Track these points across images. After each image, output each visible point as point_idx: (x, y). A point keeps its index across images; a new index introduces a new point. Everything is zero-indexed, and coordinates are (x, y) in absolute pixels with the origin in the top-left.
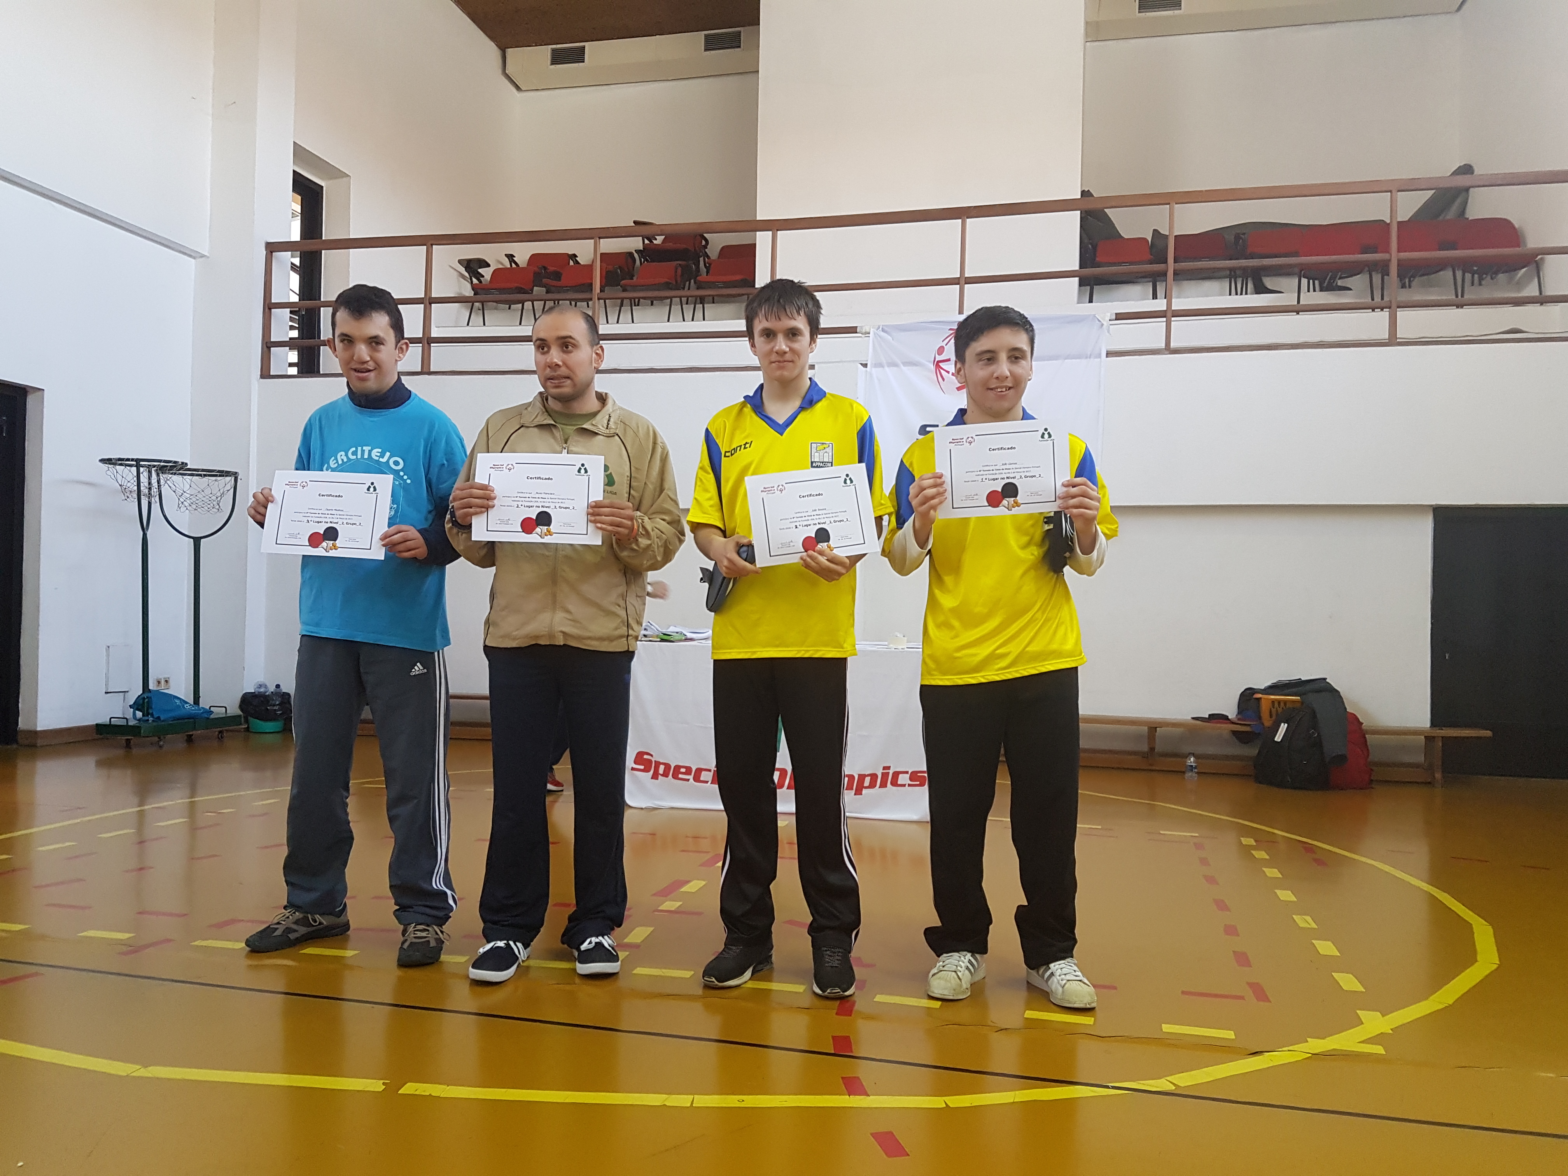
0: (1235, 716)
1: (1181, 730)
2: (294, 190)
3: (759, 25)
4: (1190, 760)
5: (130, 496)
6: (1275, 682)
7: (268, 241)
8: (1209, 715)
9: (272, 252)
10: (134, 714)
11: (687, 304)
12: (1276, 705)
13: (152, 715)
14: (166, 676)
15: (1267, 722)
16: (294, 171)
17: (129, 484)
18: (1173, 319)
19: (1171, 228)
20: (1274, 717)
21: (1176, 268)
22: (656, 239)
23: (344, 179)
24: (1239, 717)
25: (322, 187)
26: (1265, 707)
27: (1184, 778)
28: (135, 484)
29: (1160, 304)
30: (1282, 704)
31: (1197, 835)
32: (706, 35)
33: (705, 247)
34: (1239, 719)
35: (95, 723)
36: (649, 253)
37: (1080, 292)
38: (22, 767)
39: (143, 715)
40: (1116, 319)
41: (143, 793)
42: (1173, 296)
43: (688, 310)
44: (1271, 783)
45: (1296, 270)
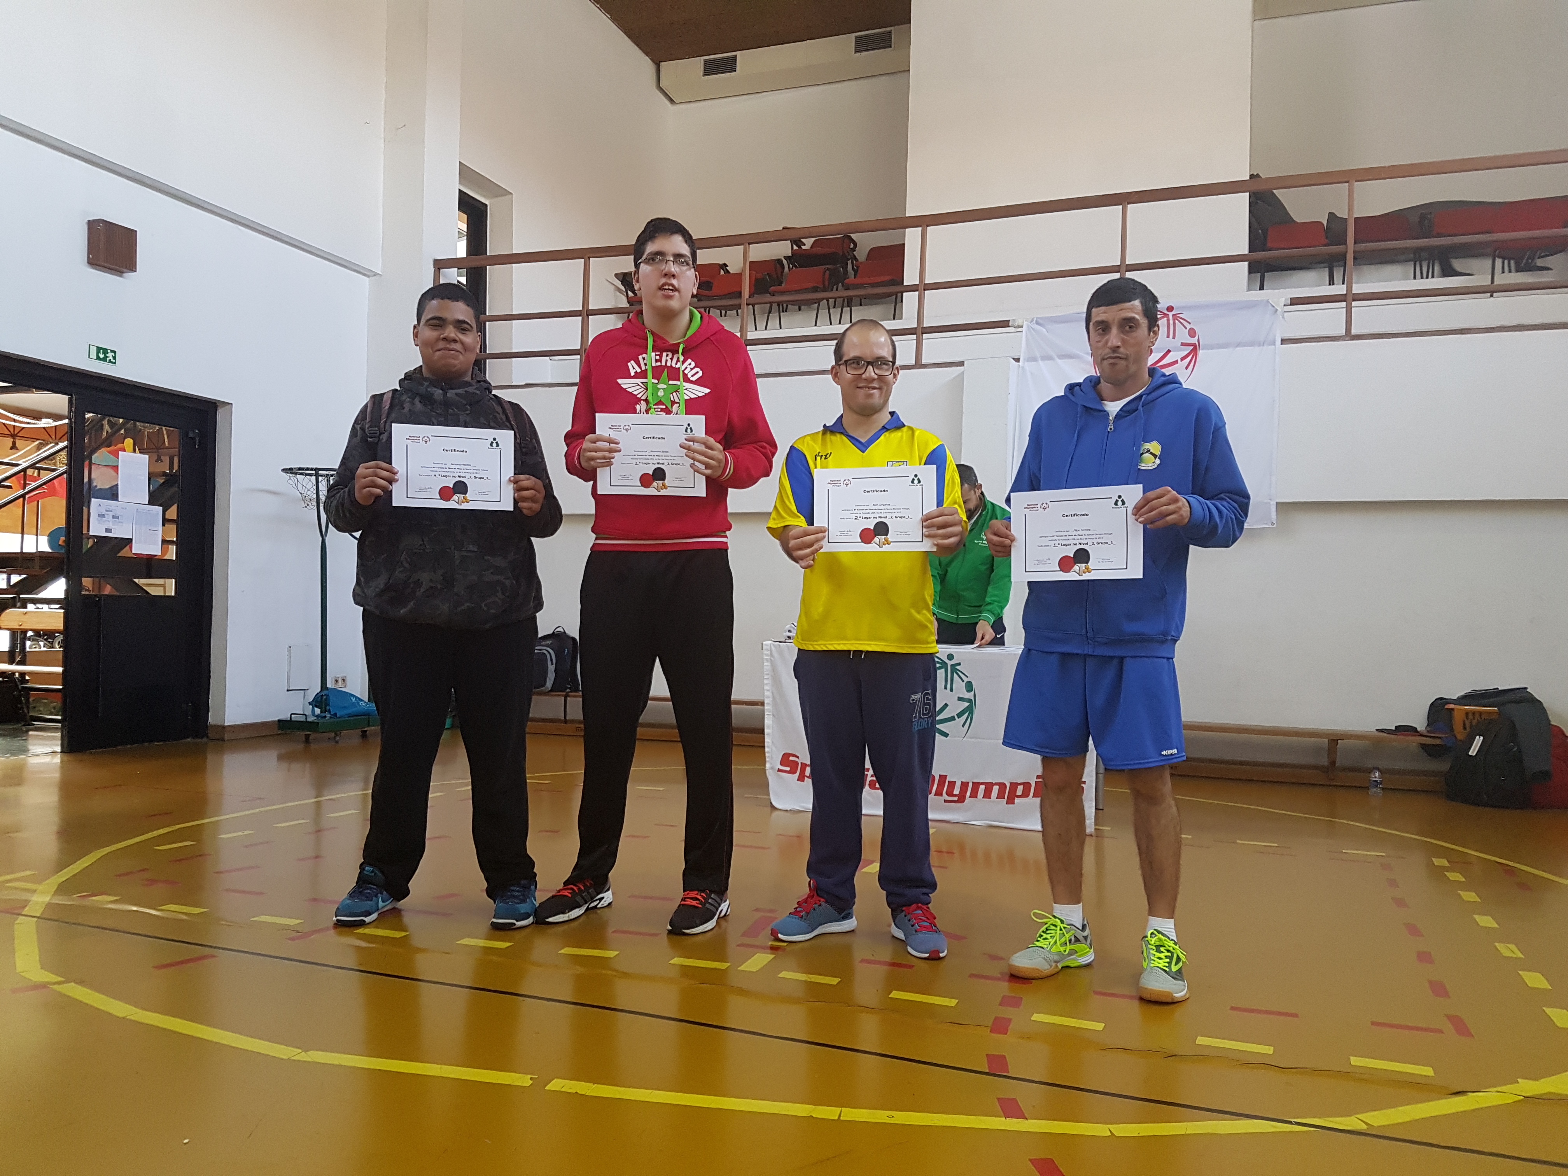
0: (1424, 729)
1: (1366, 742)
2: (459, 209)
3: (910, 23)
4: (1374, 774)
5: (310, 504)
6: (1469, 691)
7: (436, 259)
8: (1396, 727)
9: (439, 269)
10: (313, 710)
11: (834, 307)
12: (1470, 716)
13: (329, 712)
14: (344, 675)
15: (1460, 734)
16: (459, 190)
17: (309, 493)
18: (1354, 304)
19: (1350, 210)
20: (1468, 729)
21: (1357, 249)
22: (804, 245)
23: (507, 197)
24: (1429, 729)
25: (486, 205)
26: (1458, 718)
27: (1368, 793)
28: (315, 492)
29: (1339, 289)
30: (1477, 716)
31: (1384, 854)
32: (856, 37)
33: (854, 250)
34: (1428, 732)
35: (277, 719)
36: (798, 259)
37: (1249, 279)
38: (211, 758)
39: (321, 712)
40: (1291, 305)
41: (320, 785)
42: (1354, 281)
43: (835, 314)
44: (1466, 801)
45: (1489, 250)
